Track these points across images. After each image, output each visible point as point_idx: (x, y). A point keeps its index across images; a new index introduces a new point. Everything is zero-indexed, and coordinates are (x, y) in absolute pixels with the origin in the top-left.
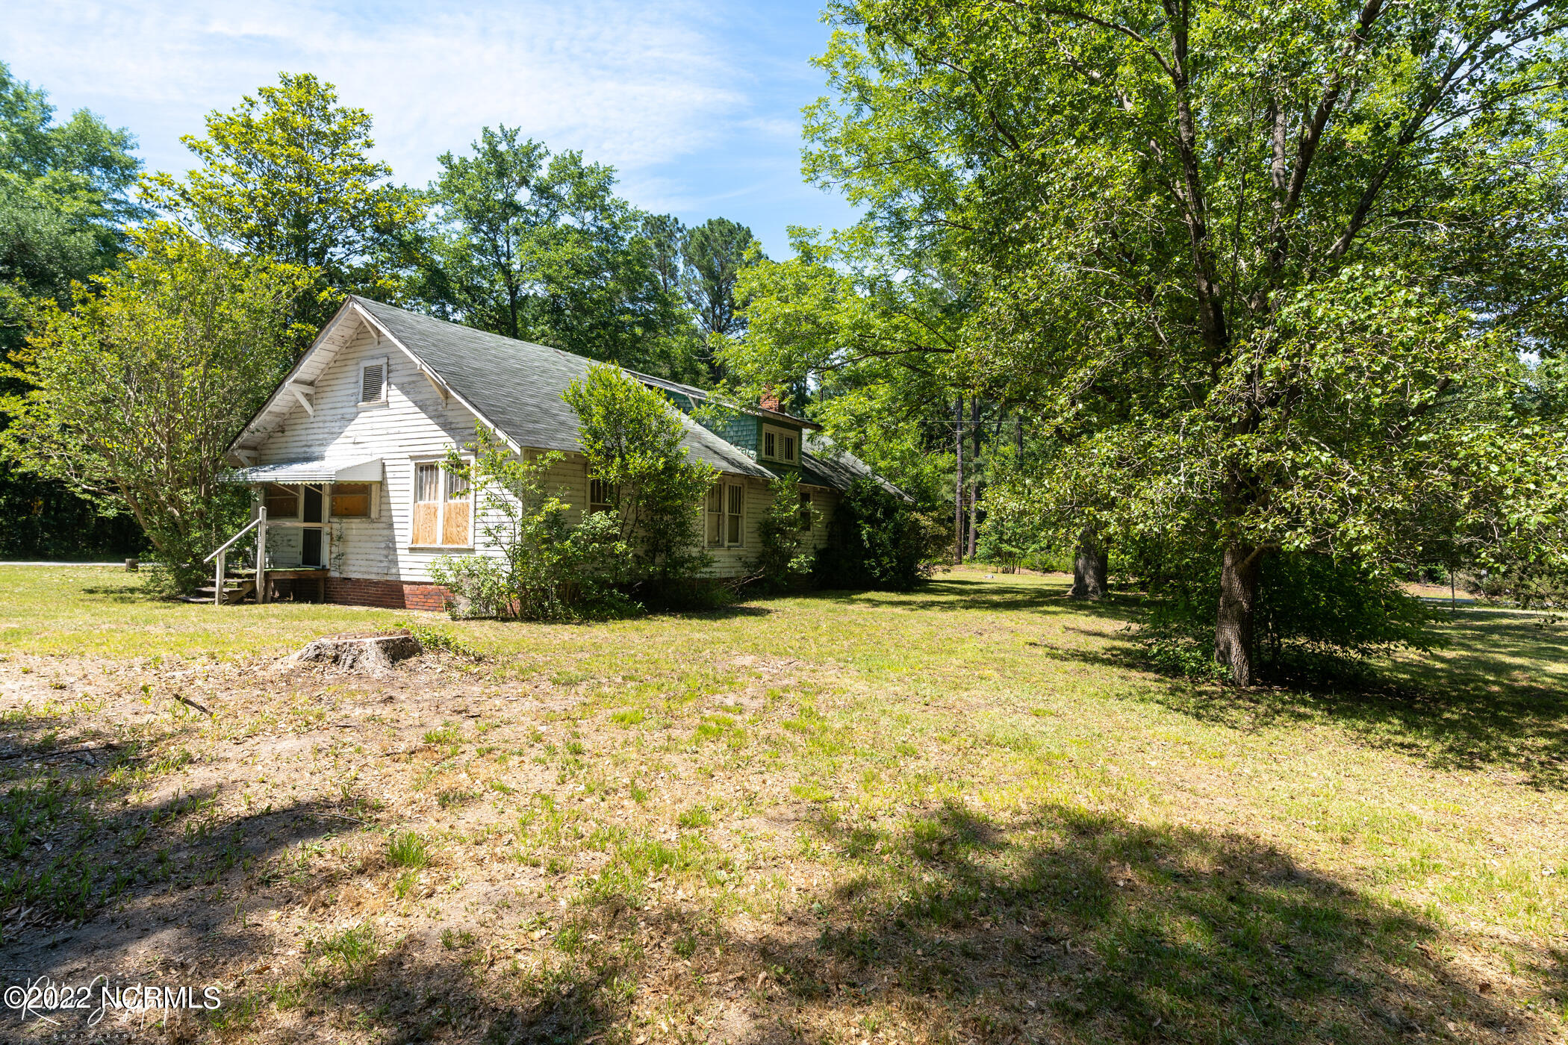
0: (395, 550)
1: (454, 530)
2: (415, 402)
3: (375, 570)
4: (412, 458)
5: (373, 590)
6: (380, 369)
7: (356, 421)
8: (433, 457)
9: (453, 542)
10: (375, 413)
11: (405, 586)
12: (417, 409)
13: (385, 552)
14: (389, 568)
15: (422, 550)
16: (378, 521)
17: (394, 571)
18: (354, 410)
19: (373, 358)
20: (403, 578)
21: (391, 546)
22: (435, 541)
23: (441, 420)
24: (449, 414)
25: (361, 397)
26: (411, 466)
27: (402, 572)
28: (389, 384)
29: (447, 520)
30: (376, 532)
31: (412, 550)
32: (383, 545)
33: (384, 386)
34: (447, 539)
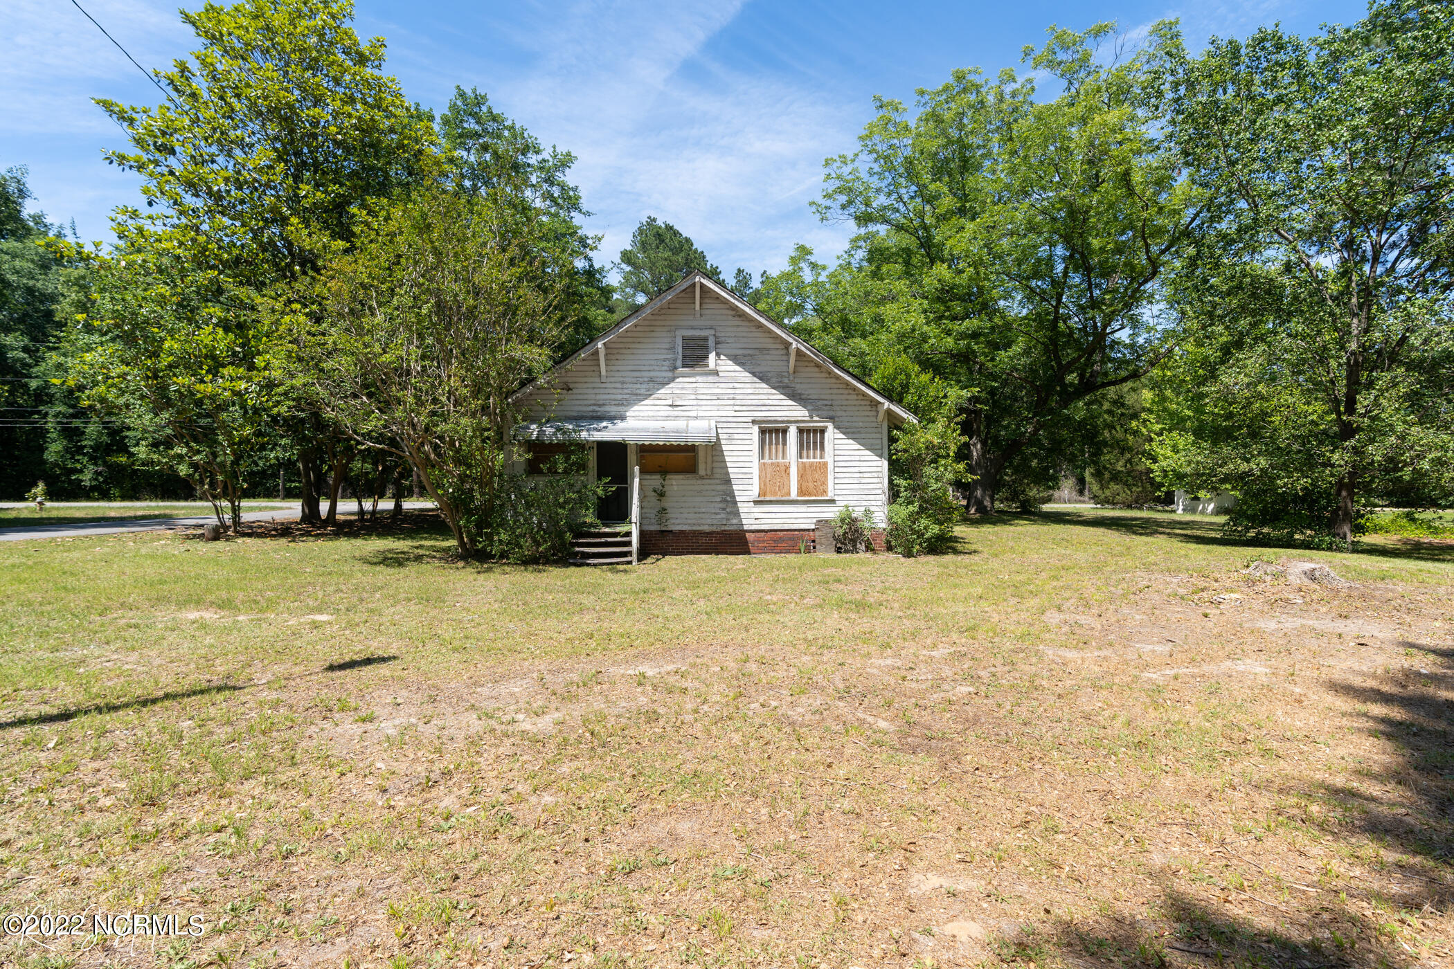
0: (736, 503)
1: (811, 485)
2: (754, 374)
3: (709, 521)
4: (754, 422)
5: (705, 540)
6: (706, 339)
7: (671, 385)
8: (782, 422)
9: (810, 494)
10: (699, 379)
11: (747, 535)
12: (756, 380)
13: (721, 505)
14: (728, 519)
15: (770, 502)
16: (710, 476)
17: (735, 521)
18: (670, 374)
19: (693, 328)
20: (746, 528)
21: (729, 500)
22: (789, 494)
23: (787, 391)
24: (798, 386)
25: (679, 363)
26: (755, 430)
27: (744, 522)
28: (718, 355)
29: (802, 477)
30: (707, 487)
31: (756, 502)
32: (718, 499)
33: (712, 356)
34: (801, 492)
